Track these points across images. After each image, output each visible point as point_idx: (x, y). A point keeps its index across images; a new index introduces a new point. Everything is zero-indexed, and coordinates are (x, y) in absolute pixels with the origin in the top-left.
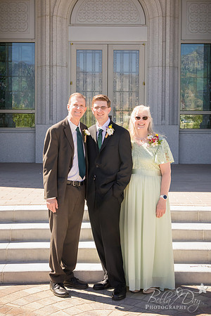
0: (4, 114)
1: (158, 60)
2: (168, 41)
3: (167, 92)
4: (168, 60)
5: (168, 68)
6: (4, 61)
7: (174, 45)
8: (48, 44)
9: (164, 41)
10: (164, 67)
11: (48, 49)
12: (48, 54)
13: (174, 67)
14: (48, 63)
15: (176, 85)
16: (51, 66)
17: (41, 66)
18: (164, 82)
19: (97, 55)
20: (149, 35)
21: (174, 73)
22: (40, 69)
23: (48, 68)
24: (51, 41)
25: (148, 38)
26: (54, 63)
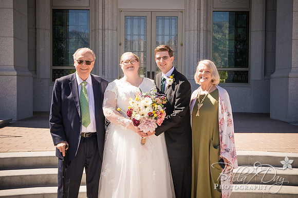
1: (194, 25)
2: (202, 9)
3: (202, 51)
4: (202, 25)
5: (202, 32)
6: (63, 25)
7: (207, 12)
8: (101, 11)
9: (199, 9)
13: (207, 31)
14: (101, 27)
15: (208, 46)
16: (103, 30)
17: (95, 30)
18: (199, 43)
19: (142, 20)
20: (186, 4)
21: (207, 36)
23: (100, 31)
24: (103, 9)
26: (106, 27)
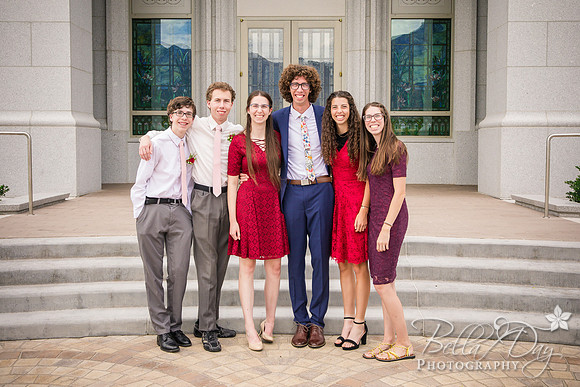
0: (150, 117)
1: (360, 42)
2: (373, 15)
3: (373, 85)
4: (373, 42)
5: (373, 52)
6: (149, 45)
7: (382, 21)
8: (209, 21)
9: (368, 16)
10: (368, 50)
11: (209, 28)
12: (209, 34)
13: (381, 51)
14: (209, 47)
15: (384, 77)
16: (213, 51)
17: (200, 51)
18: (367, 71)
19: (276, 35)
20: (347, 7)
21: (381, 59)
22: (198, 55)
23: (209, 54)
24: (213, 17)
25: (347, 12)
26: (218, 47)
